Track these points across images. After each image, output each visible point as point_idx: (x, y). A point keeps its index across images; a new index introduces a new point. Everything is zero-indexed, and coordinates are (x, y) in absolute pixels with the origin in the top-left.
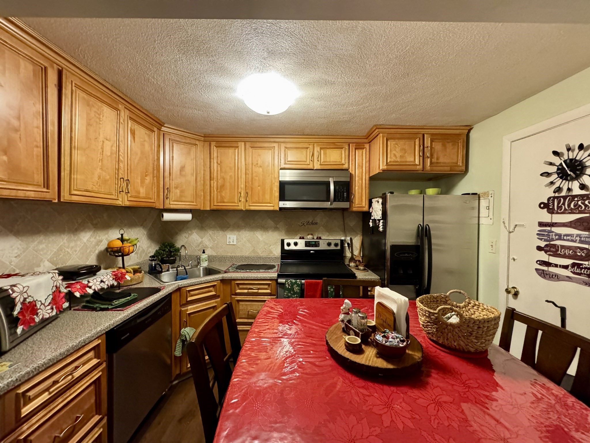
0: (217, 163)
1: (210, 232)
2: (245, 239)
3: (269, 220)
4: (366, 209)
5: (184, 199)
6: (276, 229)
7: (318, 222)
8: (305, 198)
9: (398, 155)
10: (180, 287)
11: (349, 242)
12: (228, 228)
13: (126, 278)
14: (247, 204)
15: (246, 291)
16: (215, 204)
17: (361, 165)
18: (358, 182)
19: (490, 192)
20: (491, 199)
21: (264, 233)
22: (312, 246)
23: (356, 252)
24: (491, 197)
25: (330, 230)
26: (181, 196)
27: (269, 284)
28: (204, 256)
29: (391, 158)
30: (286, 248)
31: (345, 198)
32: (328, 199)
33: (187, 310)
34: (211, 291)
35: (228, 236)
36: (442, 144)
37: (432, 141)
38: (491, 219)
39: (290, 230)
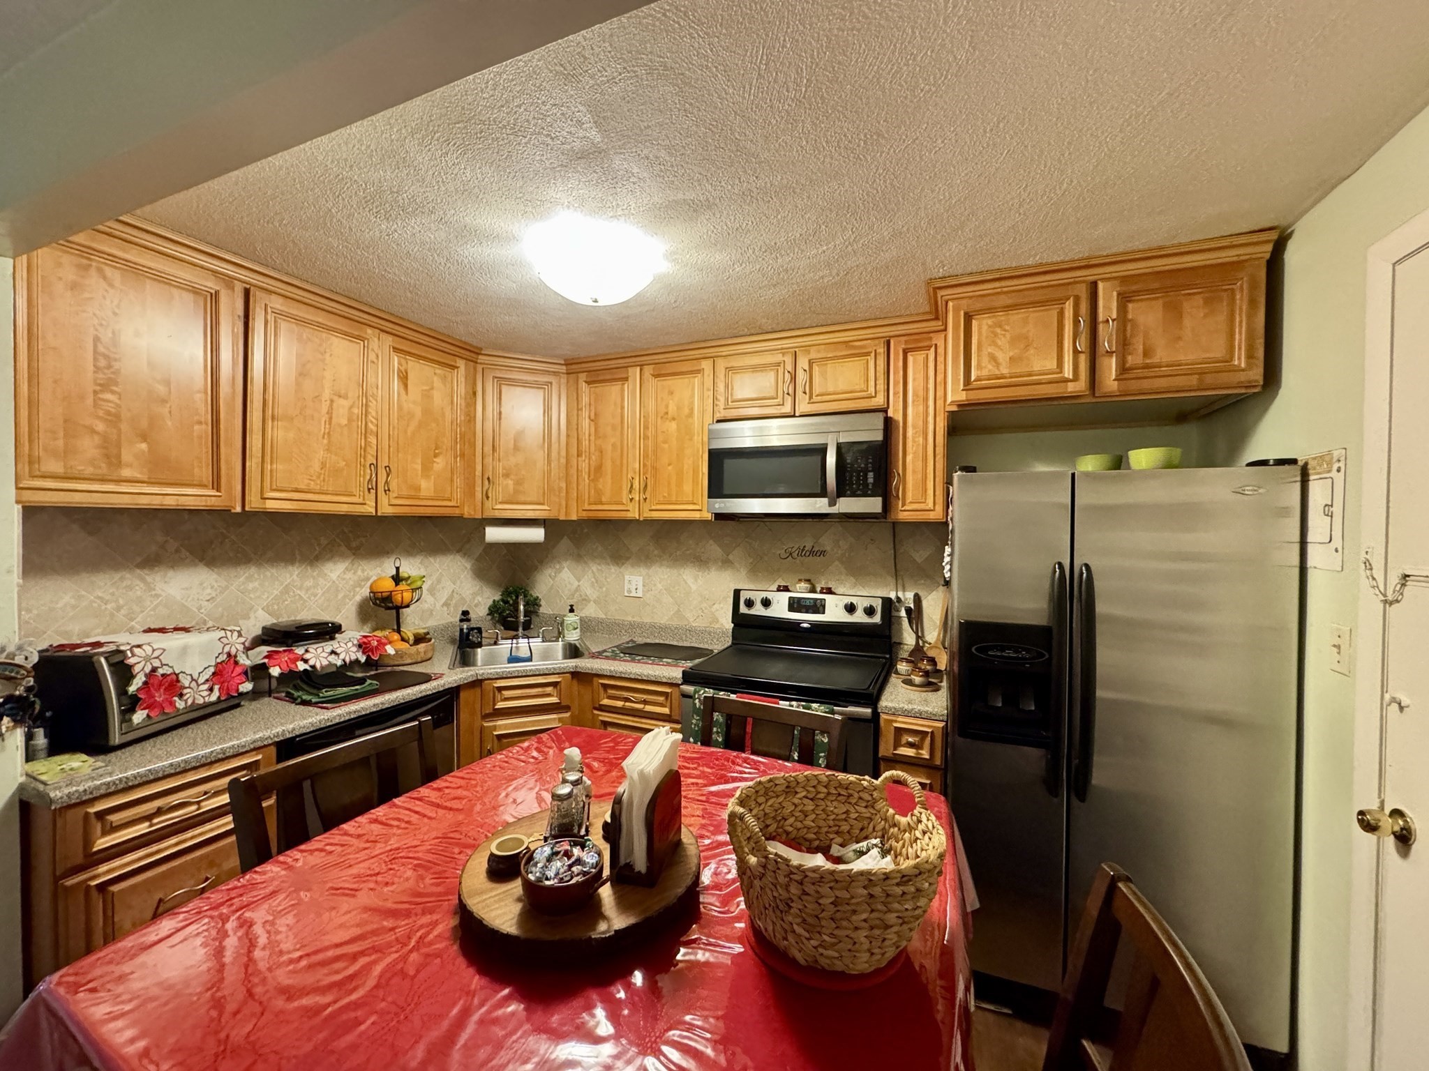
0: (590, 417)
1: (594, 567)
2: (659, 586)
3: (711, 542)
4: (936, 515)
5: (522, 498)
6: (726, 563)
7: (828, 548)
8: (782, 490)
9: (1002, 357)
10: (479, 678)
11: (912, 606)
12: (628, 559)
13: (386, 651)
14: (646, 507)
15: (620, 704)
16: (587, 507)
17: (921, 393)
18: (914, 441)
19: (1336, 454)
20: (1339, 478)
21: (700, 573)
22: (807, 609)
23: (932, 634)
24: (1339, 470)
25: (858, 572)
26: (516, 492)
27: (666, 694)
28: (571, 619)
29: (979, 367)
30: (743, 609)
31: (870, 487)
32: (823, 493)
33: (495, 728)
34: (549, 695)
35: (627, 577)
36: (1166, 306)
37: (1124, 299)
38: (1337, 551)
39: (758, 568)
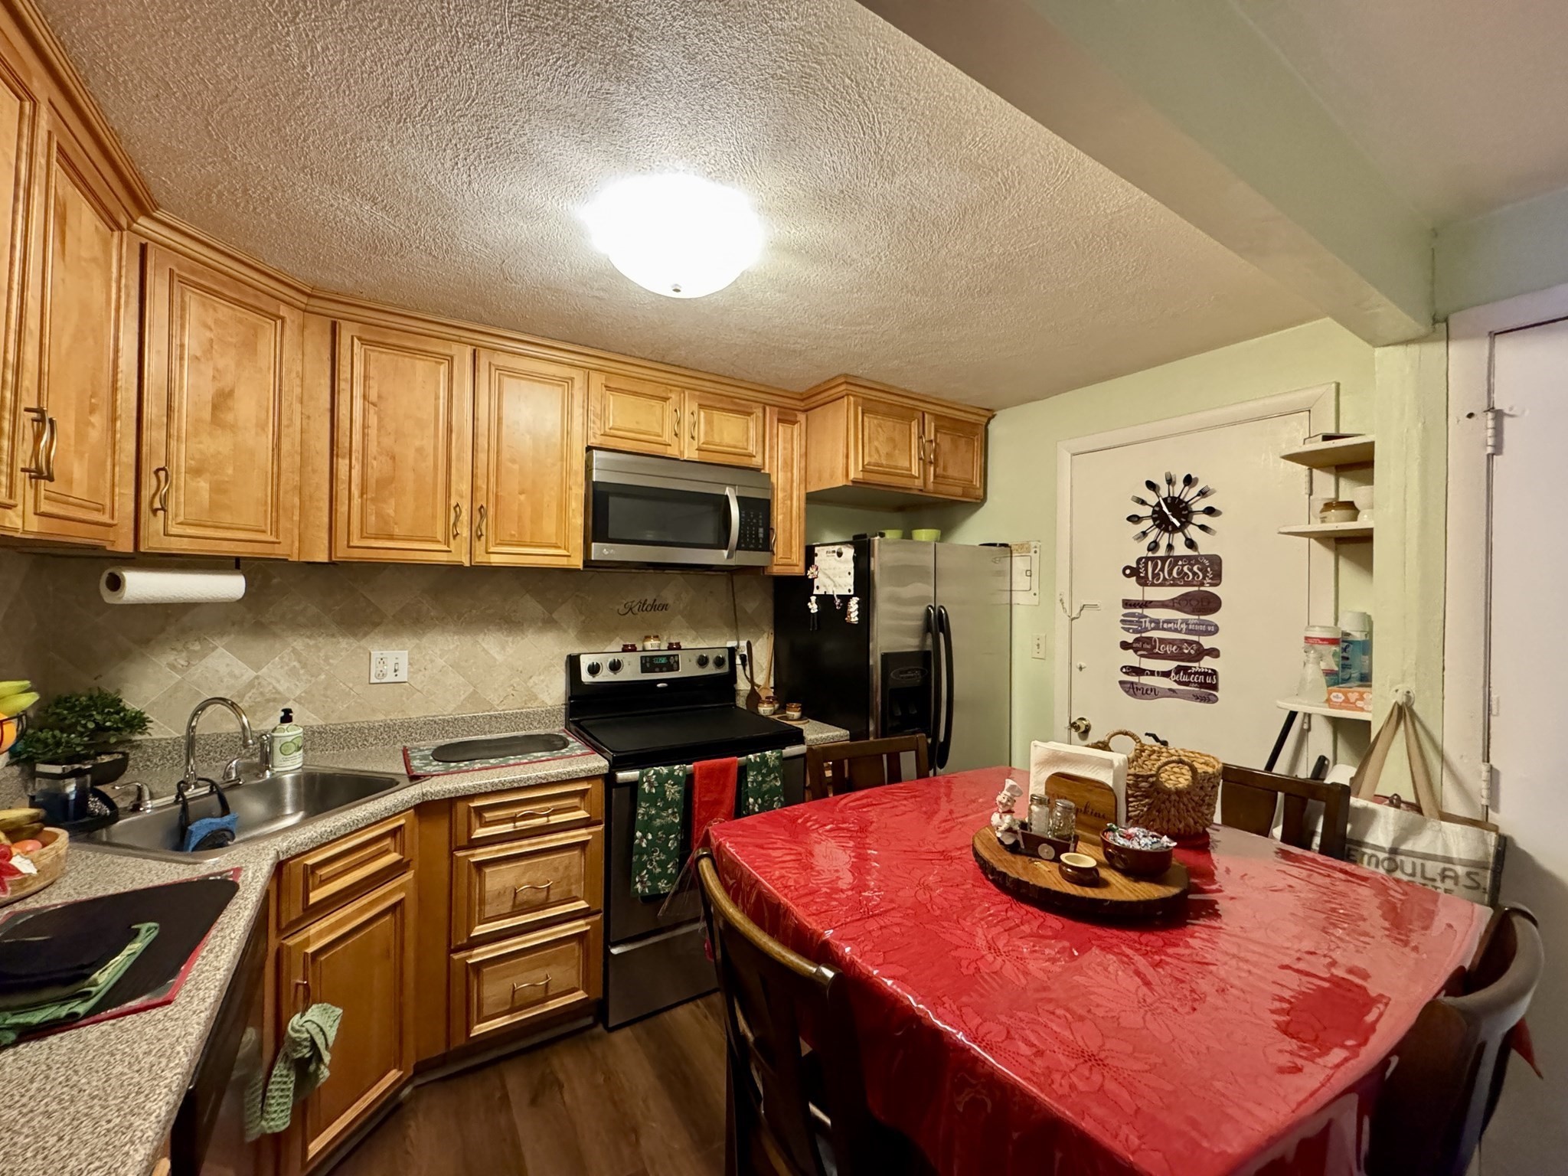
0: (365, 397)
1: (299, 643)
2: (441, 662)
3: (528, 596)
4: (798, 570)
5: (227, 518)
6: (549, 623)
7: (670, 602)
8: (649, 537)
9: (883, 451)
10: (282, 858)
11: (745, 653)
12: (376, 625)
13: (17, 872)
14: (479, 546)
15: (508, 828)
16: (355, 542)
17: (789, 463)
18: (784, 503)
19: (1033, 544)
20: (1036, 557)
21: (510, 639)
22: (661, 668)
23: (760, 679)
24: (1035, 552)
25: (698, 624)
26: (214, 506)
27: (582, 794)
28: (291, 733)
29: (870, 455)
30: (586, 677)
31: (761, 541)
32: (723, 543)
33: (307, 942)
34: (385, 852)
35: (376, 654)
36: (952, 440)
37: (936, 431)
38: (1035, 594)
39: (592, 628)
